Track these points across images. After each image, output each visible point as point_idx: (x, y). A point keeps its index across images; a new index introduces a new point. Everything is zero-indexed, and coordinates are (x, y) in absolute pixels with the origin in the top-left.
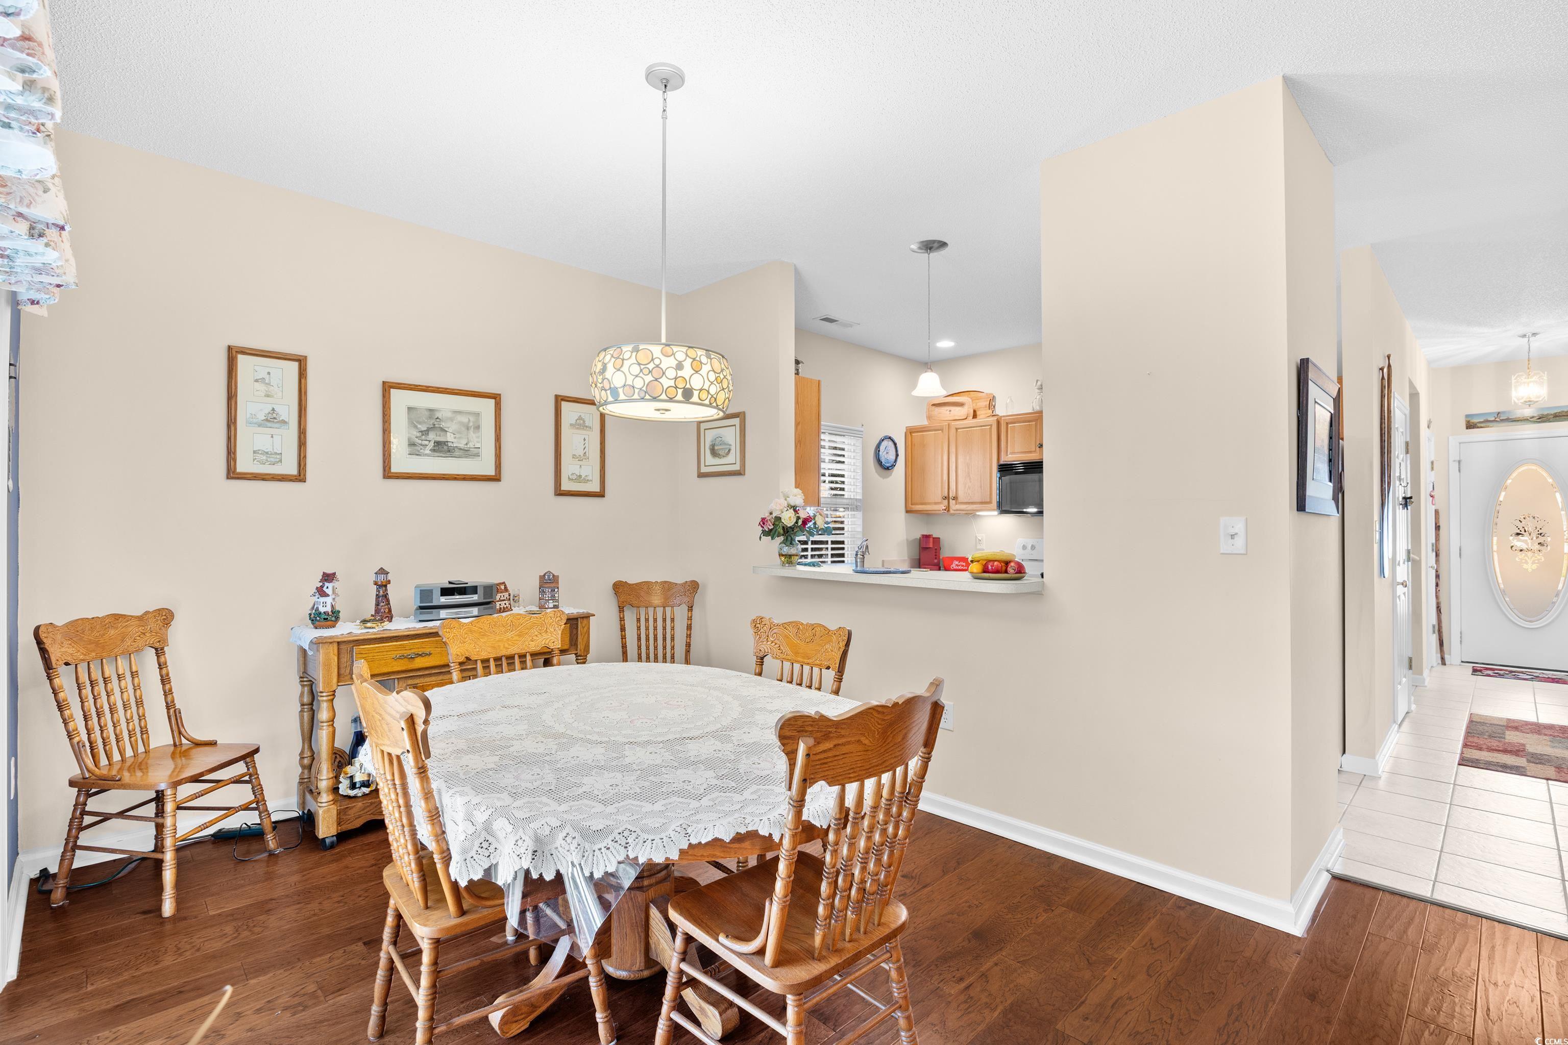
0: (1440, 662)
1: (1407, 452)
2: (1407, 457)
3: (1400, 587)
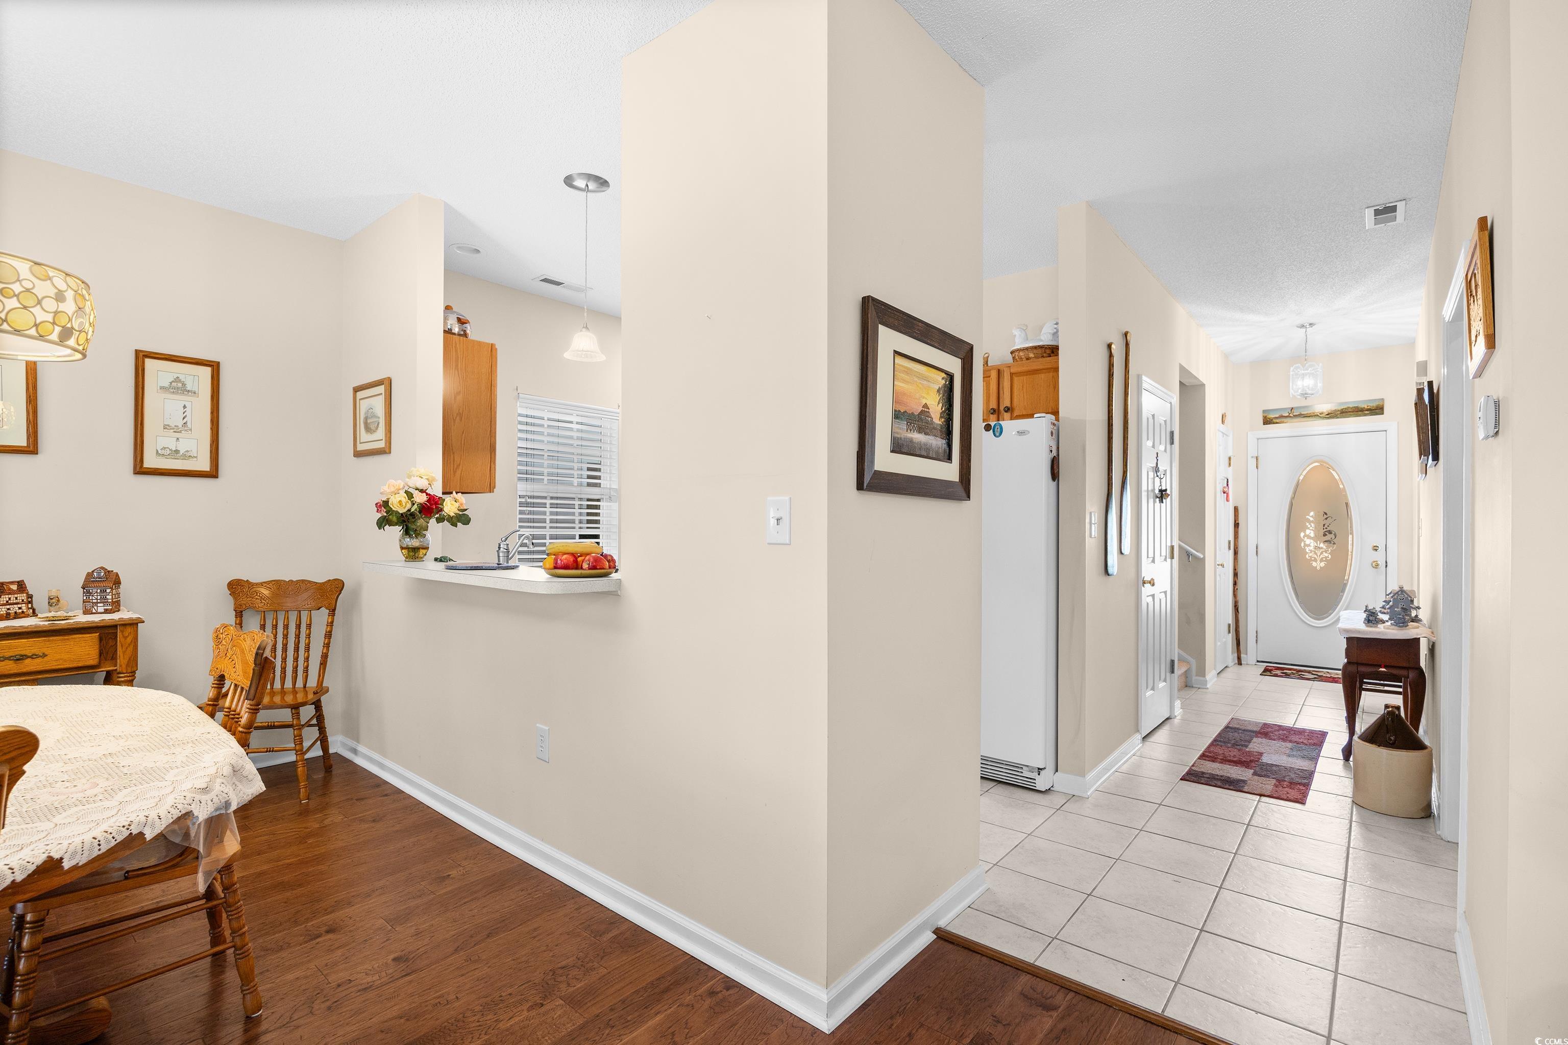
0: (1237, 662)
1: (1172, 443)
2: (1171, 448)
3: (1147, 586)
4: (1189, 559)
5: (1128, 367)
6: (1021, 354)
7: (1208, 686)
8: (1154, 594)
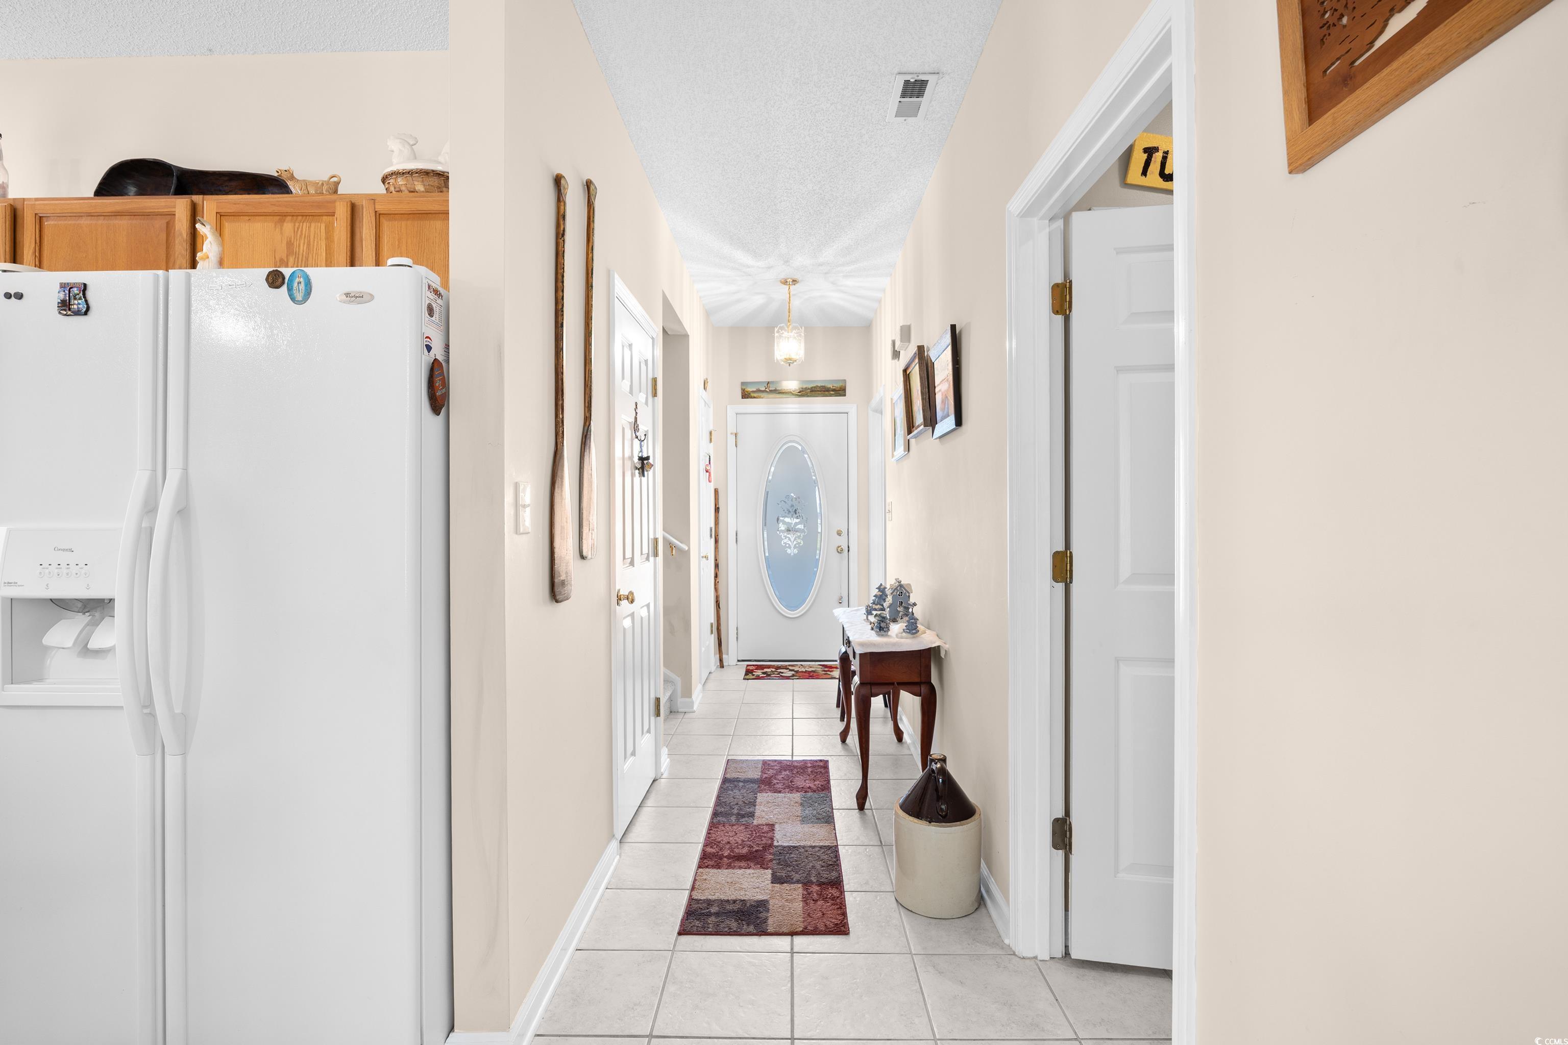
0: (720, 666)
1: (655, 394)
2: (653, 401)
3: (624, 603)
4: (672, 552)
5: (591, 240)
6: (401, 181)
7: (695, 708)
8: (634, 612)
